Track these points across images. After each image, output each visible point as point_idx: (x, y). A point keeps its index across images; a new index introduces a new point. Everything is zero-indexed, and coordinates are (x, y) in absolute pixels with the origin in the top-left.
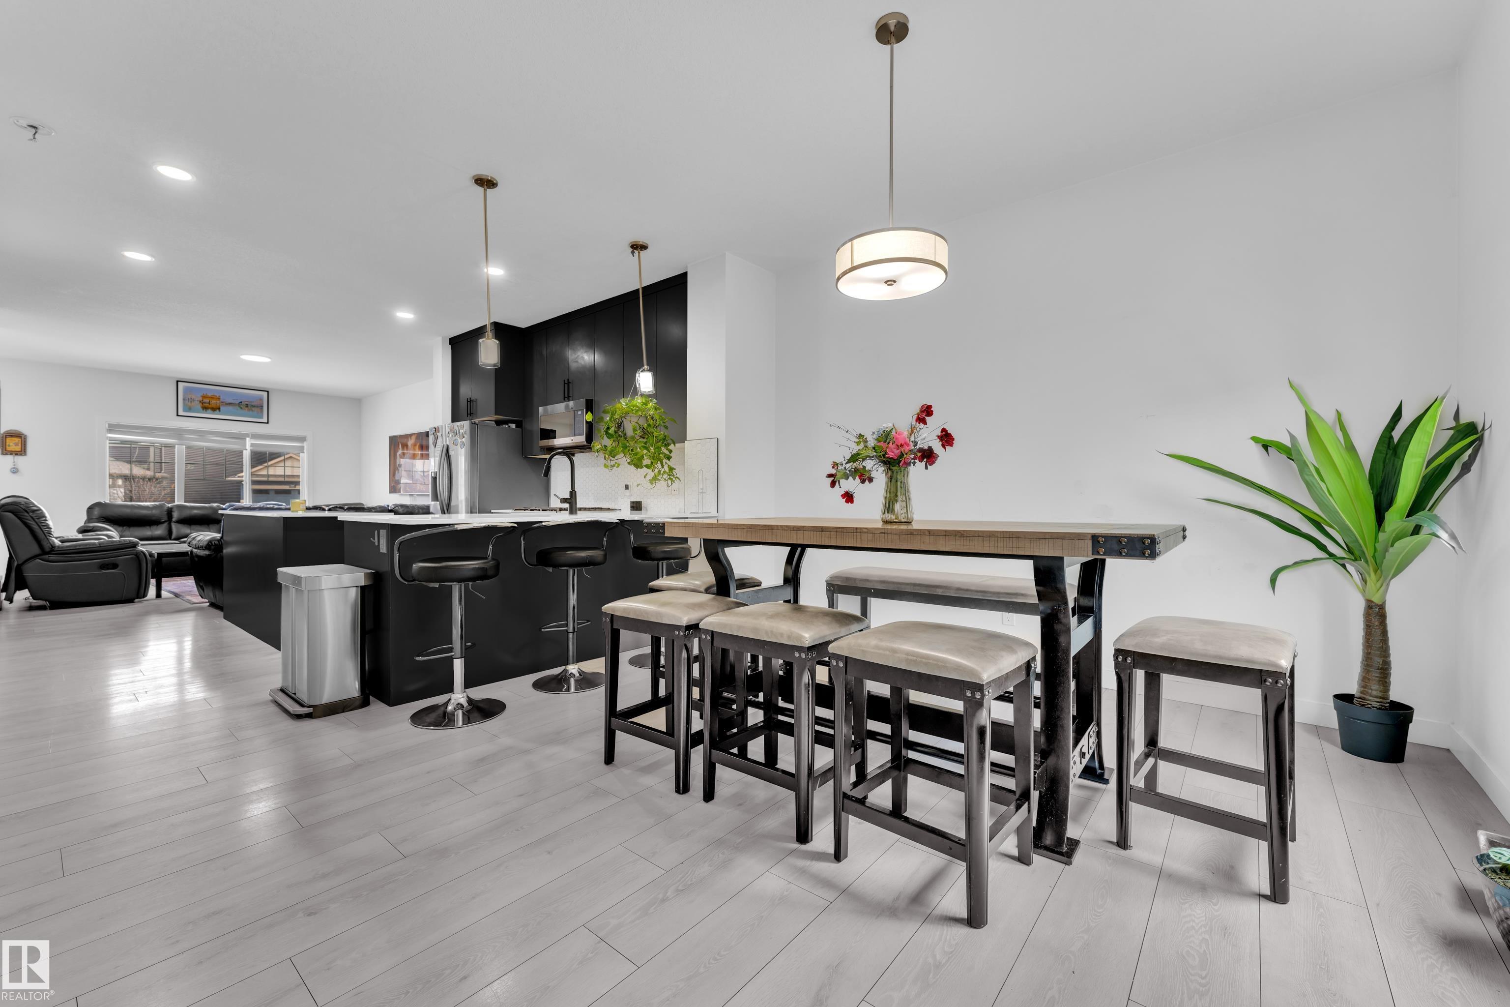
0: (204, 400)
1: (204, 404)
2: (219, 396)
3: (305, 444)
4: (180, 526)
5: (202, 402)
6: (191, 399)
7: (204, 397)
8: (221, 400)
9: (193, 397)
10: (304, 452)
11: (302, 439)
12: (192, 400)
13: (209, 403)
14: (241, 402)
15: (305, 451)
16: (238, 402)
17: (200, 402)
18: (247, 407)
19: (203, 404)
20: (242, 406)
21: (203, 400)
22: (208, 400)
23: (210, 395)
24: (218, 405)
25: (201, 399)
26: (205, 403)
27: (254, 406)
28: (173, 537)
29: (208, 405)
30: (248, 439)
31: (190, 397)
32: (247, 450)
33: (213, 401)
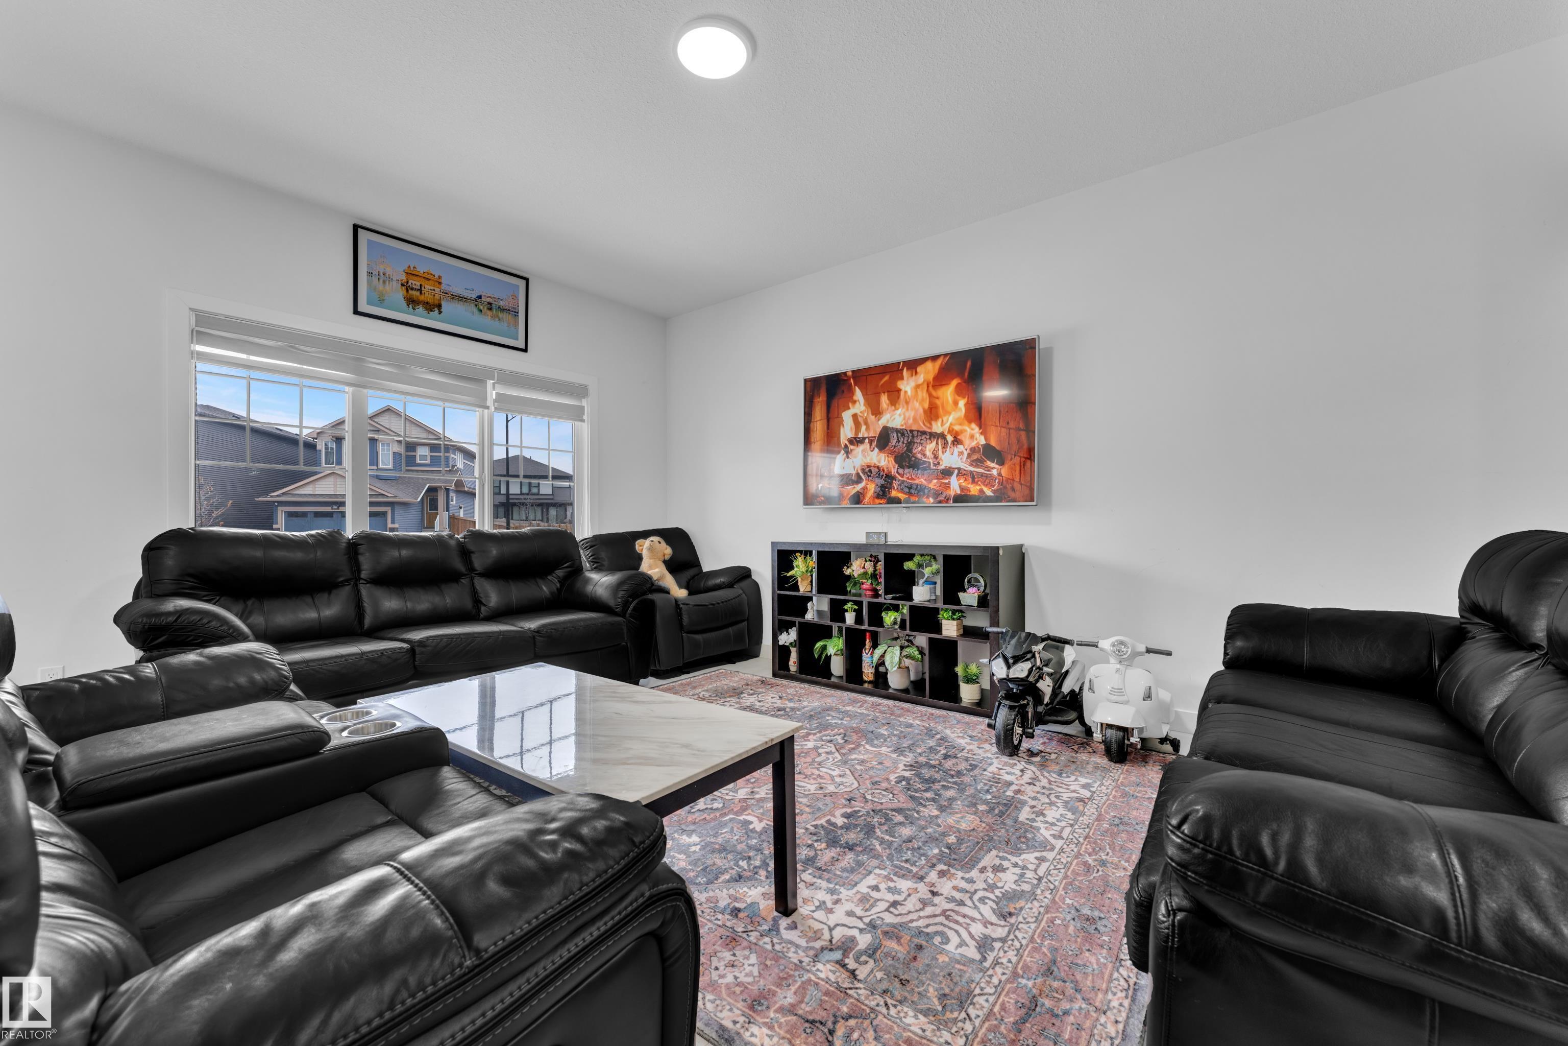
0: (410, 282)
1: (410, 292)
2: (440, 277)
3: (584, 403)
4: (379, 592)
5: (405, 286)
6: (384, 274)
7: (411, 274)
8: (443, 287)
9: (389, 271)
10: (583, 421)
11: (580, 391)
12: (384, 277)
13: (420, 290)
14: (480, 297)
15: (585, 417)
16: (474, 296)
17: (403, 285)
18: (490, 309)
19: (407, 291)
20: (481, 307)
21: (407, 282)
22: (418, 284)
23: (421, 269)
24: (437, 297)
25: (404, 277)
26: (412, 289)
27: (502, 310)
28: (368, 621)
29: (418, 293)
30: (490, 383)
31: (381, 268)
32: (488, 408)
33: (428, 287)
